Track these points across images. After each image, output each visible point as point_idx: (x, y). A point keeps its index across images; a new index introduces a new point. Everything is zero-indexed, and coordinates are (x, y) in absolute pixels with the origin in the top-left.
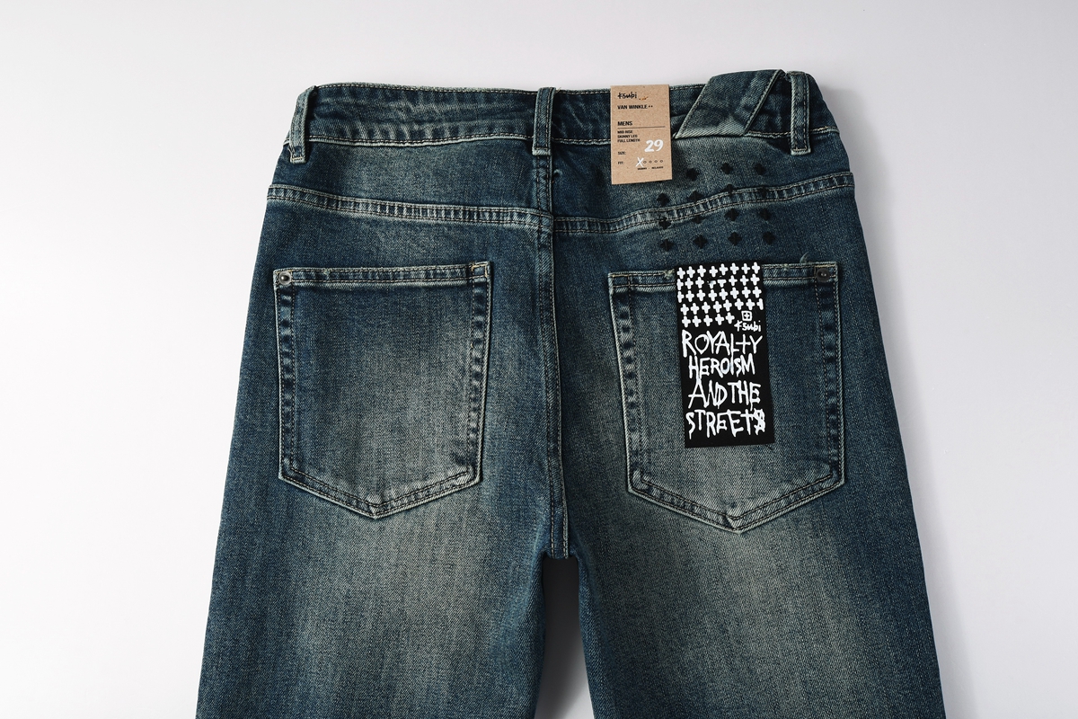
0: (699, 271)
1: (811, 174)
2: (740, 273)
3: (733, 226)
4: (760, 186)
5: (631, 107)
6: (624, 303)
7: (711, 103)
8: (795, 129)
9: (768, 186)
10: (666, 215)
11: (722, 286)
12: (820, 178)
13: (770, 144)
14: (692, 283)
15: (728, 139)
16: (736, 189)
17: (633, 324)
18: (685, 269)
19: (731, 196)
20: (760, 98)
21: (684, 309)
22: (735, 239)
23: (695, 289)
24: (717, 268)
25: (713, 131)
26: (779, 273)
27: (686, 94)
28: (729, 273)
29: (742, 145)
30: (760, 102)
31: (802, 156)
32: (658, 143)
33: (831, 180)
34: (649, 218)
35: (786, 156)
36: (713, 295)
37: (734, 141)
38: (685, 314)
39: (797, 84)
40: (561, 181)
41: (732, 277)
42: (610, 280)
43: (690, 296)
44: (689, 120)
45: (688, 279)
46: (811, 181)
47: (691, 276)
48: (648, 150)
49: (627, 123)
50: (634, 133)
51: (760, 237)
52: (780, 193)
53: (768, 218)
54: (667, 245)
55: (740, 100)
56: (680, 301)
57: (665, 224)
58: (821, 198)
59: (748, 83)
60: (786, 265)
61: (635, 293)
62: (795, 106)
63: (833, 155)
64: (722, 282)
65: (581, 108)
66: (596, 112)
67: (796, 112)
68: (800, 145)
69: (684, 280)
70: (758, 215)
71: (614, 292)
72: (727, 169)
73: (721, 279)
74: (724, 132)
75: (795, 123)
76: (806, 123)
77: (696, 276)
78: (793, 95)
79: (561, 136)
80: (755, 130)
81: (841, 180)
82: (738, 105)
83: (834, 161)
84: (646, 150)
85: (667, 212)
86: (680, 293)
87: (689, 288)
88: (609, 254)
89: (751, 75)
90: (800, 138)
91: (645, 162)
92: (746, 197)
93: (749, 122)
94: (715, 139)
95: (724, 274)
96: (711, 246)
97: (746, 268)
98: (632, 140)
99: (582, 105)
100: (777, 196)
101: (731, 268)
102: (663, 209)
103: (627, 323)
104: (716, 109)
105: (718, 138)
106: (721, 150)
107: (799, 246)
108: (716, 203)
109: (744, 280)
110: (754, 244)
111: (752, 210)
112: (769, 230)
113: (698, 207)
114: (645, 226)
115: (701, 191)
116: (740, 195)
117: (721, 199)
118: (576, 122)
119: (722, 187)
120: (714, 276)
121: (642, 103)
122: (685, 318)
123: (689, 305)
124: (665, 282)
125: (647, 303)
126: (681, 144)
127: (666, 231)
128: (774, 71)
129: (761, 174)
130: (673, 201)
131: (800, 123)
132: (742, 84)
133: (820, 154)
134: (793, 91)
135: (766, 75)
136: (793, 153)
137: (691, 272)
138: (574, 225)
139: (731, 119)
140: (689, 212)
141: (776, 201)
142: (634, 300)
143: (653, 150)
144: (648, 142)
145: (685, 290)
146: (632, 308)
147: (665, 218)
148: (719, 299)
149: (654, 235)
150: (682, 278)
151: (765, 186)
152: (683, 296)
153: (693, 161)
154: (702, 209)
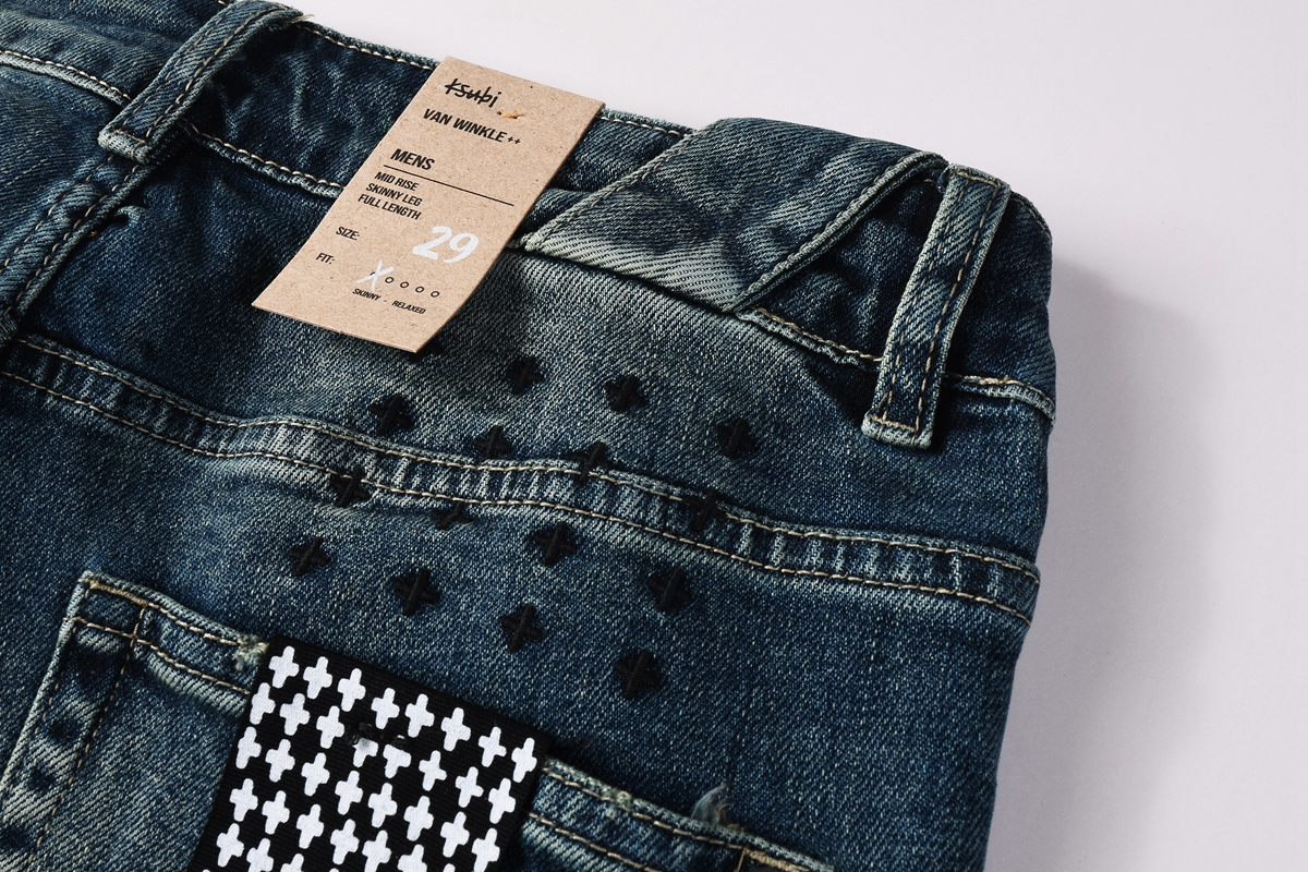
0: (343, 685)
1: (895, 515)
2: (465, 756)
3: (538, 583)
4: (701, 488)
5: (460, 124)
6: (87, 689)
7: (684, 187)
8: (897, 348)
9: (731, 501)
10: (369, 463)
11: (390, 772)
12: (912, 541)
13: (813, 372)
14: (305, 718)
15: (680, 308)
16: (610, 466)
17: (74, 771)
18: (305, 659)
19: (581, 482)
20: (833, 218)
21: (243, 799)
22: (522, 629)
23: (305, 746)
24: (402, 700)
25: (637, 262)
26: (585, 817)
27: (634, 141)
28: (432, 738)
29: (717, 342)
30: (830, 229)
31: (897, 448)
32: (464, 242)
33: (942, 562)
34: (303, 450)
35: (843, 431)
36: (349, 792)
37: (698, 319)
38: (239, 815)
39: (957, 205)
40: (116, 240)
41: (436, 756)
42: (78, 591)
43: (280, 760)
44: (587, 210)
45: (299, 699)
46: (878, 538)
47: (313, 693)
48: (423, 250)
49: (420, 161)
50: (417, 193)
51: (610, 655)
52: (762, 540)
53: (671, 606)
54: (309, 558)
55: (776, 205)
56: (241, 763)
57: (348, 489)
58: (887, 613)
59: (817, 164)
60: (623, 796)
61: (140, 671)
62: (925, 274)
63: (995, 484)
64: (396, 759)
65: (330, 82)
66: (363, 106)
67: (918, 292)
68: (901, 409)
69: (282, 696)
70: (641, 579)
71: (73, 637)
72: (625, 394)
73: (400, 745)
74: (672, 279)
75: (903, 327)
76: (938, 341)
77: (330, 697)
78: (932, 235)
79: (220, 131)
80: (780, 313)
81: (977, 576)
82: (761, 217)
83: (989, 504)
84: (416, 251)
85: (380, 456)
86: (251, 733)
87: (290, 729)
88: (140, 517)
89: (837, 143)
90: (907, 384)
91: (389, 280)
92: (627, 505)
93: (765, 278)
94: (639, 292)
95: (413, 731)
96: (440, 620)
97: (491, 746)
98: (399, 210)
99: (336, 74)
100: (744, 545)
101: (446, 724)
102: (372, 443)
103: (56, 758)
104: (688, 208)
105: (650, 294)
106: (645, 333)
107: (735, 750)
108: (526, 485)
109: (468, 786)
110: (575, 672)
111: (628, 556)
112: (653, 646)
113: (475, 477)
114: (279, 470)
115: (515, 434)
116: (613, 489)
117: (545, 477)
118: (286, 111)
119: (575, 444)
120: (381, 723)
121: (498, 125)
122: (234, 829)
123: (265, 792)
124: (228, 676)
125: (156, 721)
126: (535, 270)
127: (338, 512)
128: (911, 151)
129: (733, 456)
130: (424, 432)
131: (917, 333)
132: (801, 161)
133: (955, 463)
134: (936, 224)
135: (879, 155)
136: (866, 426)
137: (318, 677)
138: (74, 376)
139: (714, 248)
140: (440, 484)
141: (736, 562)
142: (126, 693)
143: (434, 256)
144: (436, 230)
145: (271, 731)
146: (103, 718)
147: (361, 473)
148: (361, 812)
149: (293, 510)
150: (278, 682)
151: (718, 496)
152: (256, 750)
153: (547, 335)
154: (482, 490)
